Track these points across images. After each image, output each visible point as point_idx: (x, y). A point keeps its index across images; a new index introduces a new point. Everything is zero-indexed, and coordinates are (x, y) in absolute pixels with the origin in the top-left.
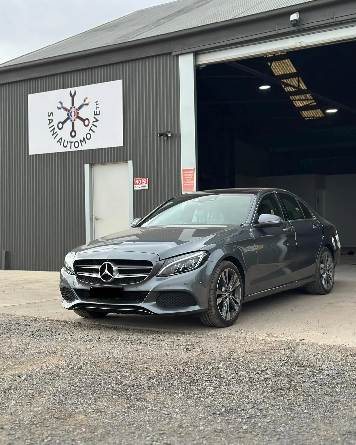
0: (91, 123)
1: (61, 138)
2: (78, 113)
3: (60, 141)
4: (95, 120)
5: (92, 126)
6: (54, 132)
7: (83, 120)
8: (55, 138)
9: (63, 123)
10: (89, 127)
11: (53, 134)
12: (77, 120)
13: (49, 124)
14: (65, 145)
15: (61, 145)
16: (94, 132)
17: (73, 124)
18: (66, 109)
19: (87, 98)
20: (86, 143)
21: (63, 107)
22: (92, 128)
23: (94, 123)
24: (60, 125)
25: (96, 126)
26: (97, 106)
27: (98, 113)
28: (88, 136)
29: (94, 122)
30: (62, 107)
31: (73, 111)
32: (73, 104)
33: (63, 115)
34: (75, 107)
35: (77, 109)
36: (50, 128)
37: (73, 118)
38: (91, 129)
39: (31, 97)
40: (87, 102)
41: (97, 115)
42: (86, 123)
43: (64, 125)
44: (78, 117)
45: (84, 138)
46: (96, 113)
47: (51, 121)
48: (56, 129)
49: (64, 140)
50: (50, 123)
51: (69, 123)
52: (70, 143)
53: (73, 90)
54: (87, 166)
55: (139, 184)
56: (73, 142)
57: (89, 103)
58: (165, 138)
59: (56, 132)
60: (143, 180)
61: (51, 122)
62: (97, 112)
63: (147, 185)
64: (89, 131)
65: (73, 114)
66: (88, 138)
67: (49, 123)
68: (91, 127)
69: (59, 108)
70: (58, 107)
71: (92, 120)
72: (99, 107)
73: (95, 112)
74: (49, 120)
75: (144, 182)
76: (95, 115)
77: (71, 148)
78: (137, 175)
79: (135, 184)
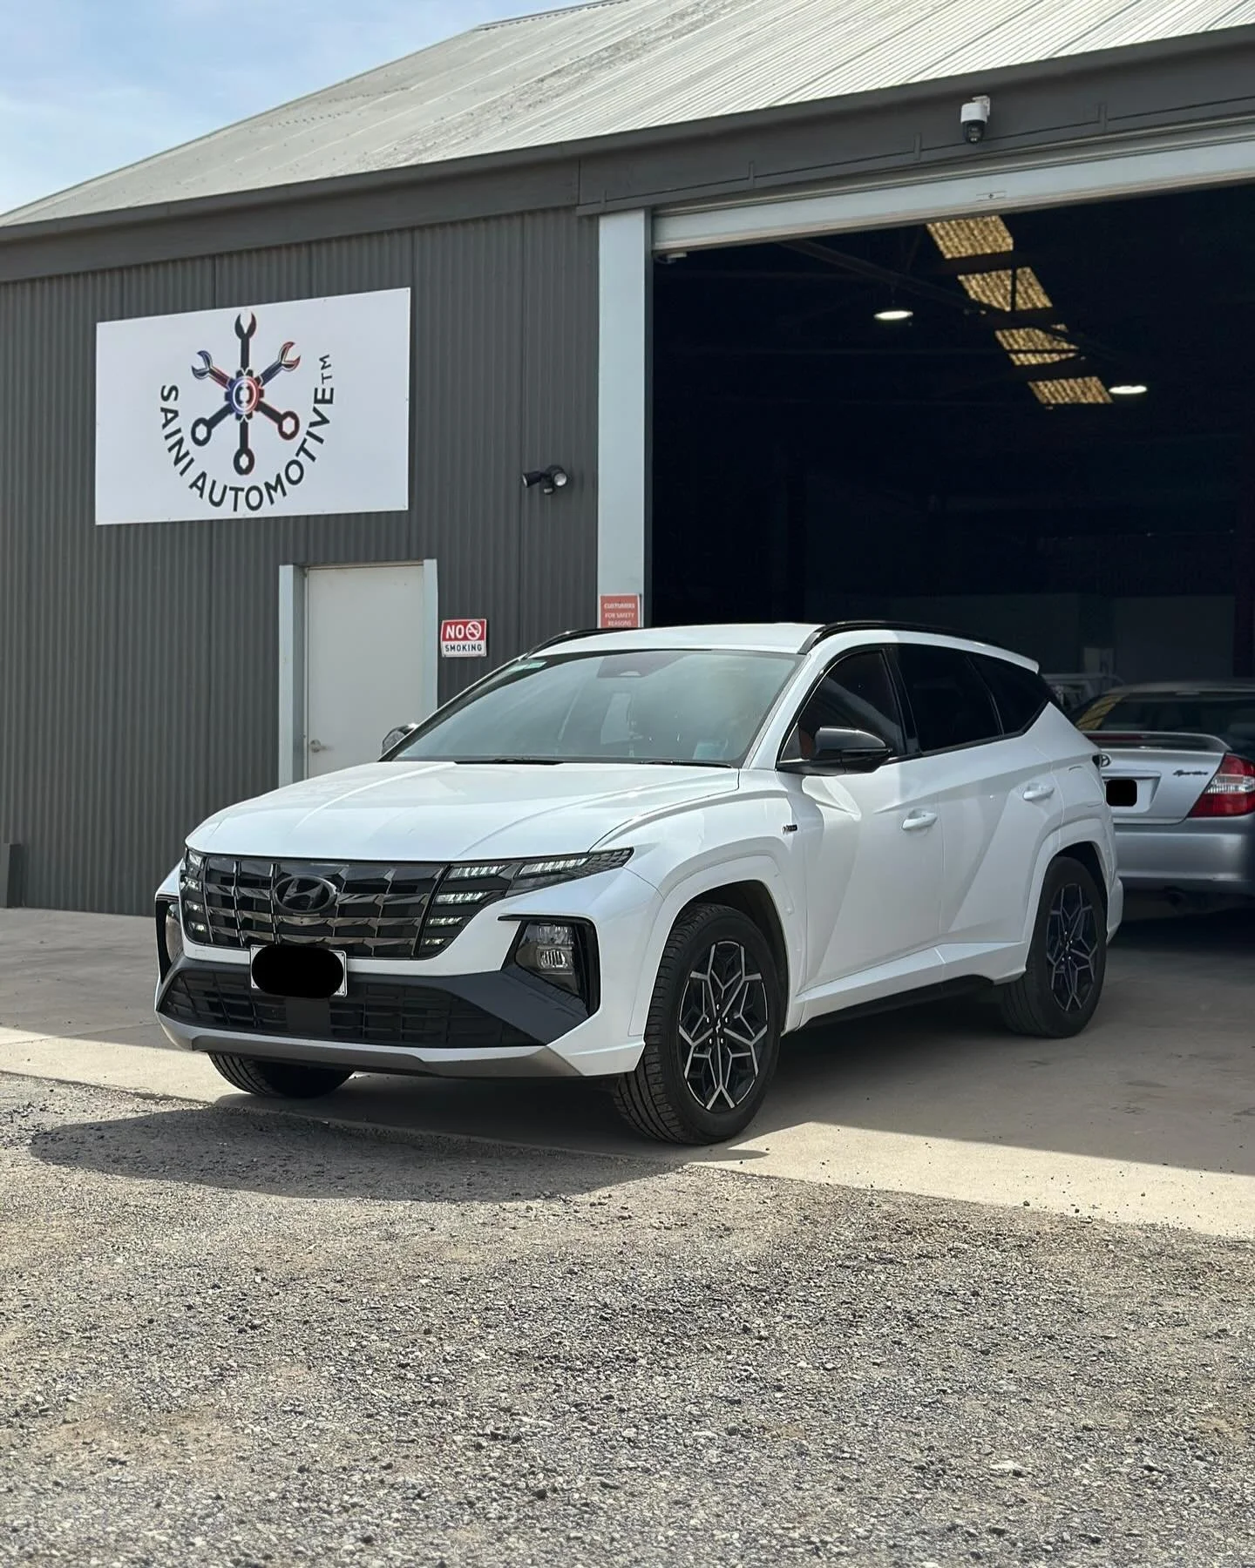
0: (304, 427)
1: (203, 475)
2: (261, 393)
3: (200, 484)
4: (319, 419)
5: (308, 437)
6: (181, 454)
7: (278, 418)
8: (182, 473)
9: (211, 423)
10: (298, 440)
11: (178, 461)
12: (258, 415)
13: (164, 426)
14: (216, 498)
15: (201, 496)
16: (313, 458)
17: (244, 429)
18: (220, 378)
19: (292, 344)
20: (284, 494)
21: (212, 372)
22: (306, 446)
23: (314, 430)
24: (201, 432)
25: (321, 441)
26: (326, 373)
27: (327, 396)
28: (294, 472)
29: (313, 424)
30: (207, 370)
31: (245, 386)
32: (245, 361)
34: (250, 373)
35: (257, 379)
36: (167, 437)
37: (244, 409)
38: (302, 449)
39: (107, 332)
40: (291, 357)
41: (323, 401)
42: (288, 425)
43: (214, 431)
44: (262, 408)
45: (278, 477)
46: (319, 397)
47: (170, 416)
48: (188, 444)
49: (214, 482)
50: (168, 422)
51: (230, 424)
52: (233, 493)
53: (245, 313)
54: (286, 573)
55: (456, 639)
56: (242, 490)
57: (298, 359)
58: (546, 491)
59: (187, 454)
60: (469, 626)
61: (172, 419)
62: (324, 391)
63: (483, 643)
64: (297, 455)
65: (244, 395)
66: (295, 477)
67: (164, 421)
68: (305, 440)
69: (199, 374)
70: (193, 369)
71: (306, 417)
72: (330, 377)
73: (316, 390)
74: (163, 410)
75: (475, 632)
76: (316, 401)
77: (235, 509)
78: (451, 608)
79: (445, 639)
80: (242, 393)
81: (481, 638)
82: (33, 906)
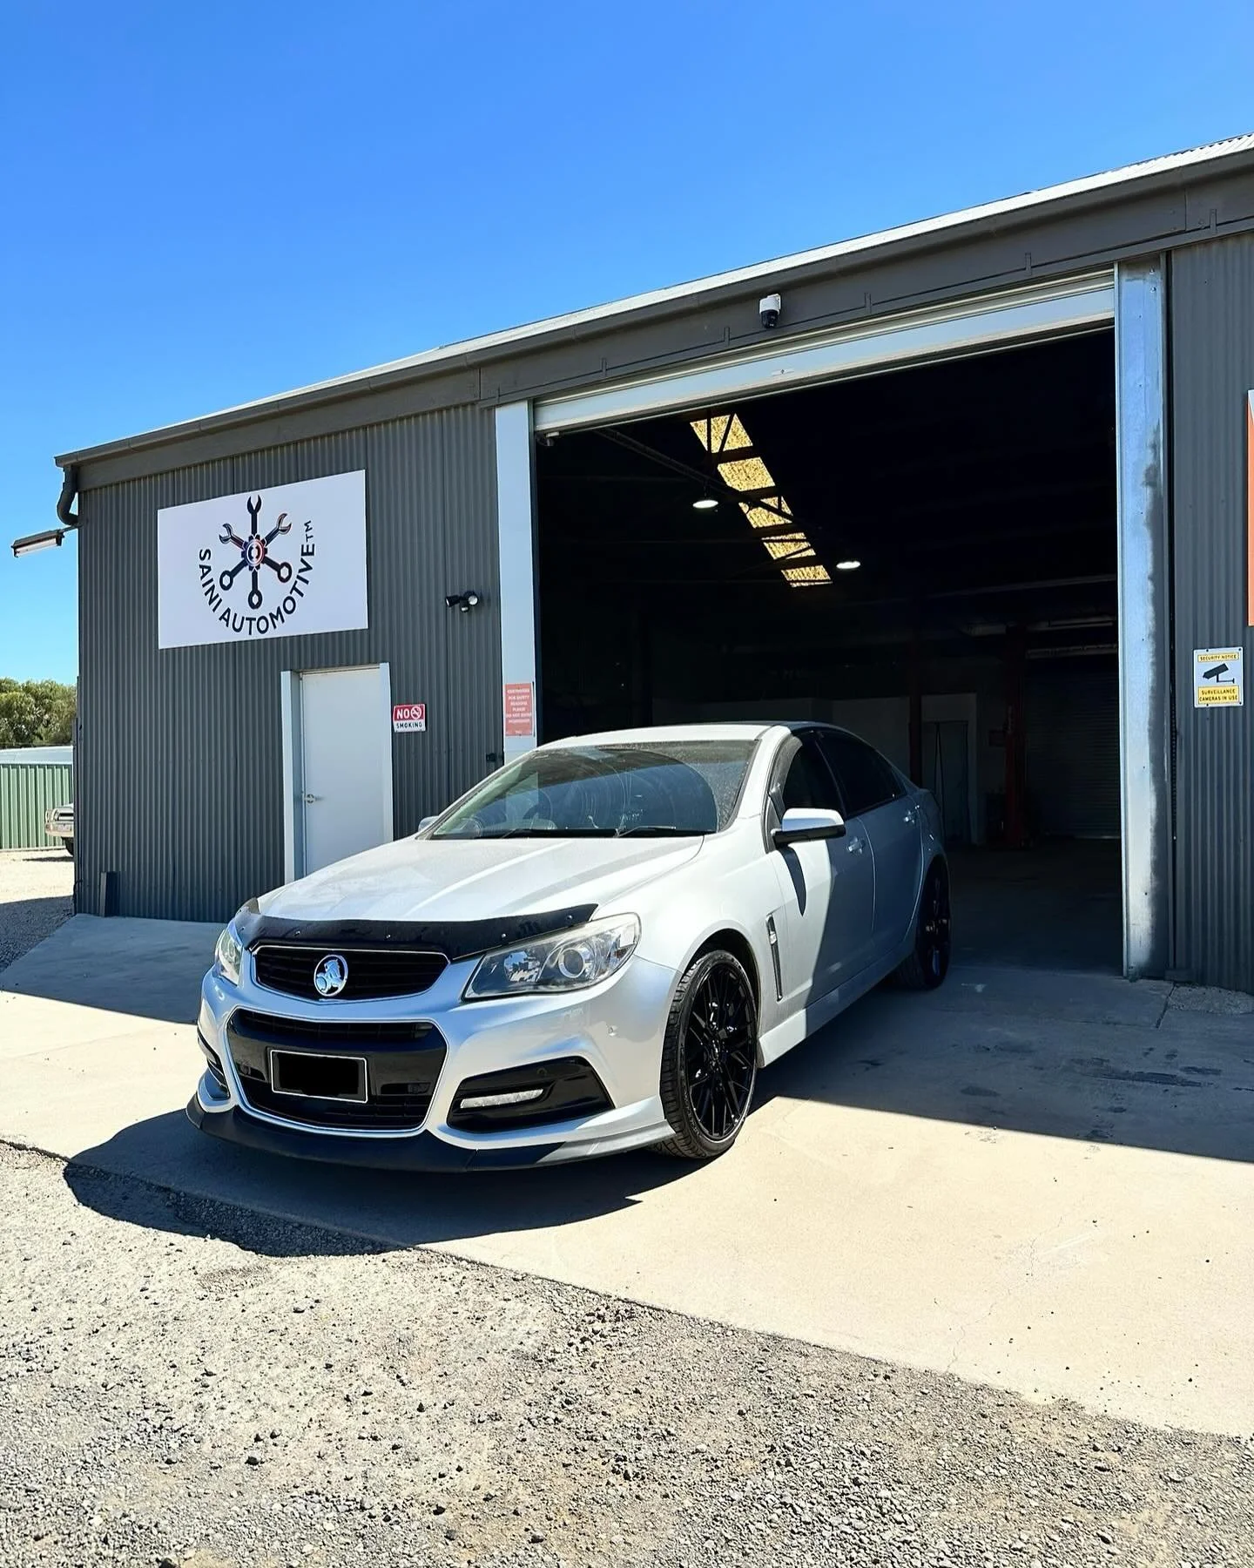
0: (295, 573)
1: (228, 610)
2: (265, 551)
3: (226, 617)
4: (305, 567)
5: (298, 580)
6: (210, 594)
7: (276, 567)
8: (214, 610)
9: (232, 574)
10: (290, 583)
11: (211, 601)
12: (264, 567)
13: (202, 578)
14: (237, 626)
15: (227, 625)
16: (302, 595)
17: (255, 576)
18: (238, 542)
19: (285, 515)
20: (283, 621)
21: (232, 538)
22: (296, 586)
23: (301, 575)
24: (226, 580)
25: (307, 582)
26: (309, 534)
27: (310, 550)
28: (289, 605)
29: (301, 571)
30: (230, 537)
31: (254, 547)
32: (254, 530)
33: (233, 555)
34: (258, 537)
35: (263, 541)
36: (204, 585)
37: (255, 562)
38: (294, 588)
39: (164, 516)
40: (284, 524)
41: (308, 554)
42: (284, 572)
43: (235, 579)
44: (267, 561)
45: (279, 608)
46: (305, 551)
47: (205, 570)
48: (218, 589)
49: (236, 615)
50: (204, 575)
51: (245, 573)
52: (248, 622)
53: (254, 496)
54: (286, 676)
55: (404, 719)
56: (255, 619)
57: (290, 525)
58: (463, 609)
59: (217, 596)
60: (413, 709)
61: (207, 573)
62: (308, 546)
63: (423, 721)
64: (291, 593)
65: (254, 553)
66: (289, 609)
67: (201, 575)
68: (296, 582)
69: (224, 540)
70: (220, 537)
71: (297, 566)
72: (312, 536)
73: (303, 546)
74: (201, 566)
75: (417, 714)
76: (303, 554)
77: (250, 633)
78: (400, 697)
79: (396, 719)
80: (252, 551)
81: (421, 718)
82: (124, 915)
